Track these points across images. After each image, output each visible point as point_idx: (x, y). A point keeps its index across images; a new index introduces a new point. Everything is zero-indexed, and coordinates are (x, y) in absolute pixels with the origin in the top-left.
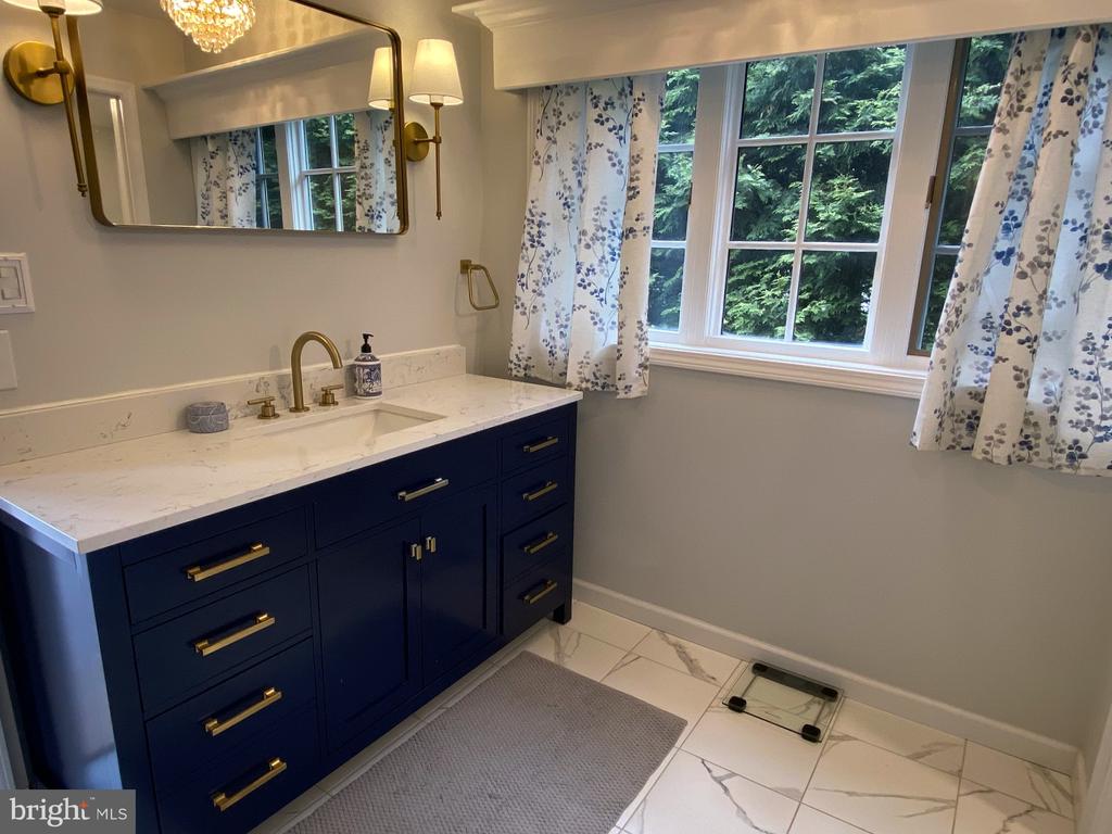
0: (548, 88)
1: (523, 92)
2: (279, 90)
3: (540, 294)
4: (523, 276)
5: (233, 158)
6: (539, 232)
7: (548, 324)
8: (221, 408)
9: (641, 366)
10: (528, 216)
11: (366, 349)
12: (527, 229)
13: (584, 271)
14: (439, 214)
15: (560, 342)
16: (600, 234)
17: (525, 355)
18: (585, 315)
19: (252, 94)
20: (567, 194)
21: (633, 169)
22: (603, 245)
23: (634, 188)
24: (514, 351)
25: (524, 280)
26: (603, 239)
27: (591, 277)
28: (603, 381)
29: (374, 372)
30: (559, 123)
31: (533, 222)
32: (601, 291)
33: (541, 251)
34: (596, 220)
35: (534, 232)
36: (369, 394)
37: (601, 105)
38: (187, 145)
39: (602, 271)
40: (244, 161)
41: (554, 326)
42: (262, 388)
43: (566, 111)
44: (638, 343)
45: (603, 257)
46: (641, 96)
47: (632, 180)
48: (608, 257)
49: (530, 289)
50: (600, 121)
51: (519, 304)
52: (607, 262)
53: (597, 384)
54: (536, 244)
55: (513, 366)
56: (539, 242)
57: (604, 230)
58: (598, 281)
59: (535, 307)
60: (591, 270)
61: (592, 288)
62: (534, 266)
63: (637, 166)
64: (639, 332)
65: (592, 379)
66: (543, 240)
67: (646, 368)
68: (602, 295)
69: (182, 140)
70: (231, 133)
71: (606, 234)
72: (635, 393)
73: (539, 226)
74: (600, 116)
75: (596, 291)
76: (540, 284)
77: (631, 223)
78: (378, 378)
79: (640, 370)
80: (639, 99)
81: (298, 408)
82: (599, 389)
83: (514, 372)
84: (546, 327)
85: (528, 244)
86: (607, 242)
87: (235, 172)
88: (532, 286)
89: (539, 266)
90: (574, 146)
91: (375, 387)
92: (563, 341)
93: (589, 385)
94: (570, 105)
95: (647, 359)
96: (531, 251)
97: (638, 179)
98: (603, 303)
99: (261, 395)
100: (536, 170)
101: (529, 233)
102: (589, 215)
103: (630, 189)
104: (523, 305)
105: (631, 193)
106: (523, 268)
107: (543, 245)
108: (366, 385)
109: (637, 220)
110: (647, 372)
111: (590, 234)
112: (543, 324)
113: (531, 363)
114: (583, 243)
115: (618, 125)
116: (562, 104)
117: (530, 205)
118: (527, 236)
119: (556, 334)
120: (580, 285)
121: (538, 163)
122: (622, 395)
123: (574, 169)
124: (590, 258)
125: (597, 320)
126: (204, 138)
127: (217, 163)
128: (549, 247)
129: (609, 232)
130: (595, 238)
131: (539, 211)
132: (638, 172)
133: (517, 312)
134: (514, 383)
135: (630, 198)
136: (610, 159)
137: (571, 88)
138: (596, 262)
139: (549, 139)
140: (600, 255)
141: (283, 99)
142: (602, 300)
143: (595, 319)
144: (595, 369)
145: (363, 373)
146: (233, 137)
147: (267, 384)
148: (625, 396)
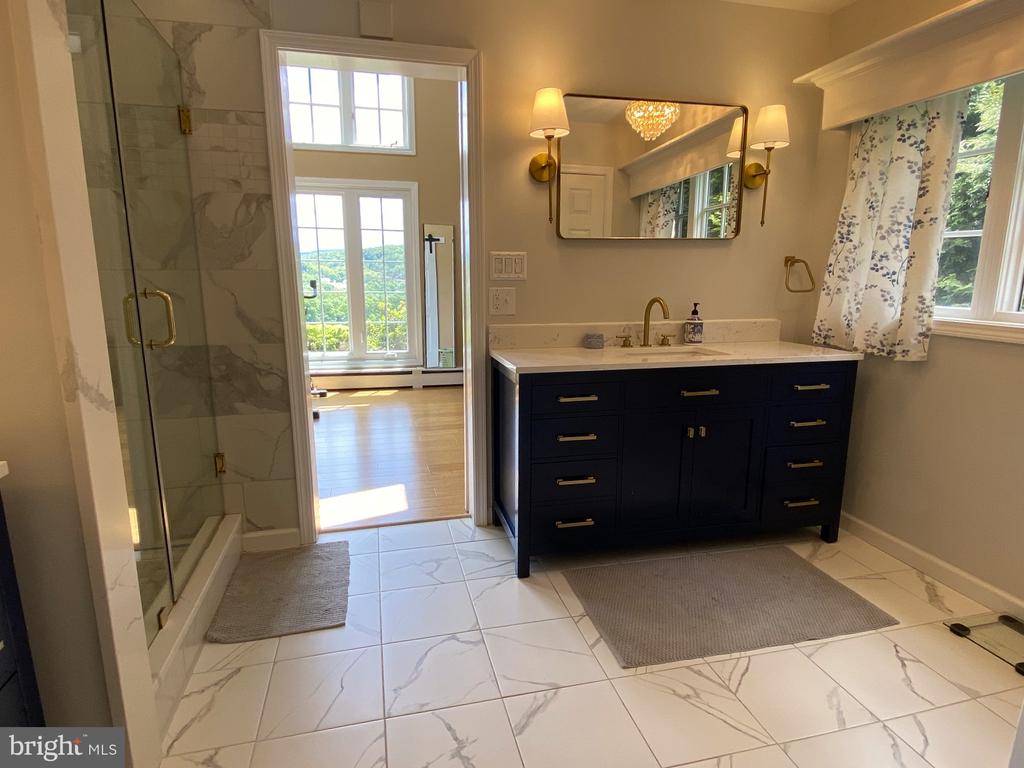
0: (866, 121)
1: (848, 127)
2: (691, 156)
3: (845, 279)
4: (831, 265)
5: (662, 205)
6: (849, 231)
7: (849, 302)
8: (601, 337)
9: (921, 334)
10: (840, 219)
11: (695, 312)
12: (839, 229)
13: (877, 257)
14: (762, 223)
15: (856, 316)
16: (896, 227)
17: (827, 327)
18: (876, 293)
19: (674, 162)
20: (873, 199)
21: (924, 173)
22: (898, 236)
23: (924, 188)
24: (817, 323)
25: (831, 269)
26: (899, 231)
27: (884, 262)
28: (889, 348)
29: (698, 328)
30: (872, 146)
31: (844, 223)
32: (894, 273)
33: (849, 245)
34: (892, 217)
35: (844, 230)
36: (691, 342)
37: (905, 126)
38: (639, 200)
39: (895, 258)
40: (668, 207)
41: (853, 304)
42: (627, 330)
43: (877, 137)
44: (918, 314)
45: (898, 246)
46: (935, 115)
47: (922, 182)
48: (903, 246)
49: (836, 274)
50: (902, 139)
51: (825, 287)
52: (901, 250)
53: (883, 351)
54: (844, 240)
55: (814, 335)
56: (847, 239)
57: (899, 224)
58: (893, 265)
59: (839, 289)
60: (885, 257)
61: (885, 271)
62: (841, 258)
63: (928, 171)
64: (921, 306)
65: (879, 346)
66: (851, 237)
67: (927, 336)
68: (894, 277)
69: (636, 198)
70: (662, 189)
71: (902, 227)
72: (913, 356)
73: (849, 226)
74: (903, 135)
75: (888, 274)
76: (846, 271)
77: (921, 216)
78: (700, 332)
79: (920, 338)
80: (934, 118)
81: (645, 344)
82: (884, 354)
83: (815, 340)
84: (846, 304)
85: (838, 241)
86: (903, 233)
87: (661, 214)
88: (837, 272)
89: (846, 257)
90: (882, 161)
91: (697, 337)
92: (858, 314)
93: (875, 351)
94: (881, 131)
95: (929, 329)
96: (840, 246)
97: (928, 180)
98: (895, 283)
99: (626, 334)
100: (850, 184)
101: (839, 232)
102: (886, 212)
103: (920, 189)
104: (828, 288)
105: (921, 192)
106: (832, 259)
107: (851, 241)
108: (691, 336)
109: (925, 213)
110: (928, 340)
111: (885, 228)
112: (846, 302)
113: (830, 333)
114: (879, 235)
115: (919, 140)
116: (875, 132)
117: (843, 211)
118: (837, 235)
119: (853, 310)
120: (873, 269)
121: (853, 179)
122: (899, 357)
123: (881, 179)
124: (885, 247)
125: (888, 297)
126: (647, 194)
127: (652, 209)
128: (856, 242)
129: (905, 225)
130: (890, 231)
131: (851, 215)
132: (929, 175)
133: (823, 293)
134: (814, 348)
135: (920, 196)
136: (910, 167)
137: (884, 118)
138: (890, 250)
139: (864, 159)
140: (894, 245)
141: (692, 162)
142: (894, 281)
143: (885, 296)
144: (882, 338)
145: (689, 328)
146: (663, 192)
147: (630, 328)
148: (902, 359)
